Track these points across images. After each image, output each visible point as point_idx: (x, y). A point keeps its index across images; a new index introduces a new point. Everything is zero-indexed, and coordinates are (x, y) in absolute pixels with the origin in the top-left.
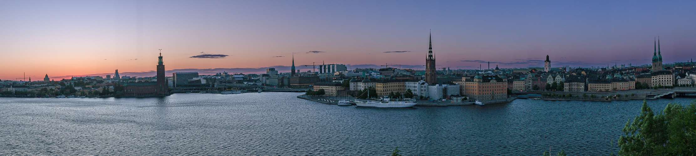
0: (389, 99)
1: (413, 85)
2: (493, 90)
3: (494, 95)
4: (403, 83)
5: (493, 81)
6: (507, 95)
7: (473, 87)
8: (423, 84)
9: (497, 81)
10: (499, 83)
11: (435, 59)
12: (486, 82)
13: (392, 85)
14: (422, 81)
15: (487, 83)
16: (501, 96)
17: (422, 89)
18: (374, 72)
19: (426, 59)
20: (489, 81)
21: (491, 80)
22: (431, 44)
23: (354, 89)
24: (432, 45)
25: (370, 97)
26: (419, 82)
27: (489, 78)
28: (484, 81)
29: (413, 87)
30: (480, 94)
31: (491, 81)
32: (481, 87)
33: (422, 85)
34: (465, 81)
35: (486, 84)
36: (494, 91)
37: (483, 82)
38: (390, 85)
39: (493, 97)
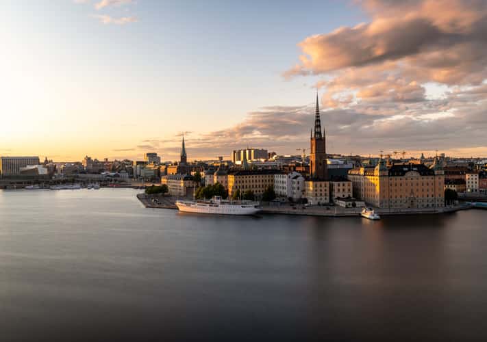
1: (282, 179)
2: (412, 190)
3: (415, 199)
4: (270, 175)
5: (413, 174)
6: (444, 200)
8: (296, 178)
9: (421, 174)
10: (425, 177)
12: (398, 175)
14: (295, 174)
15: (398, 178)
16: (430, 201)
17: (295, 185)
20: (404, 173)
21: (406, 171)
25: (197, 197)
26: (290, 174)
27: (405, 169)
28: (393, 175)
30: (384, 197)
31: (408, 174)
33: (294, 180)
36: (415, 192)
37: (389, 176)
38: (254, 179)
39: (412, 202)
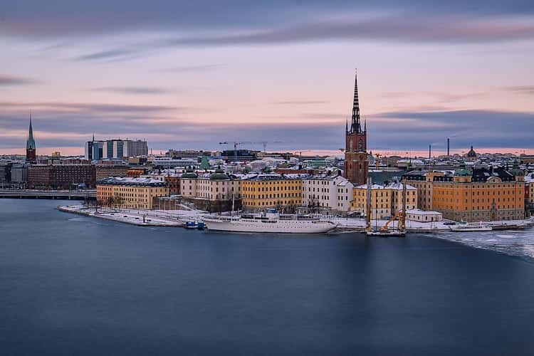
0: (277, 215)
2: (494, 199)
3: (496, 210)
5: (493, 179)
7: (452, 194)
9: (502, 181)
10: (507, 184)
11: (365, 132)
12: (480, 182)
13: (269, 187)
14: (340, 179)
17: (342, 195)
18: (213, 158)
19: (347, 132)
20: (485, 180)
22: (357, 100)
23: (191, 193)
24: (359, 102)
26: (334, 180)
27: (486, 174)
28: (475, 179)
29: (320, 190)
30: (467, 208)
31: (490, 181)
32: (469, 194)
33: (341, 188)
34: (432, 180)
35: (479, 187)
36: (496, 201)
37: (472, 182)
39: (493, 214)
